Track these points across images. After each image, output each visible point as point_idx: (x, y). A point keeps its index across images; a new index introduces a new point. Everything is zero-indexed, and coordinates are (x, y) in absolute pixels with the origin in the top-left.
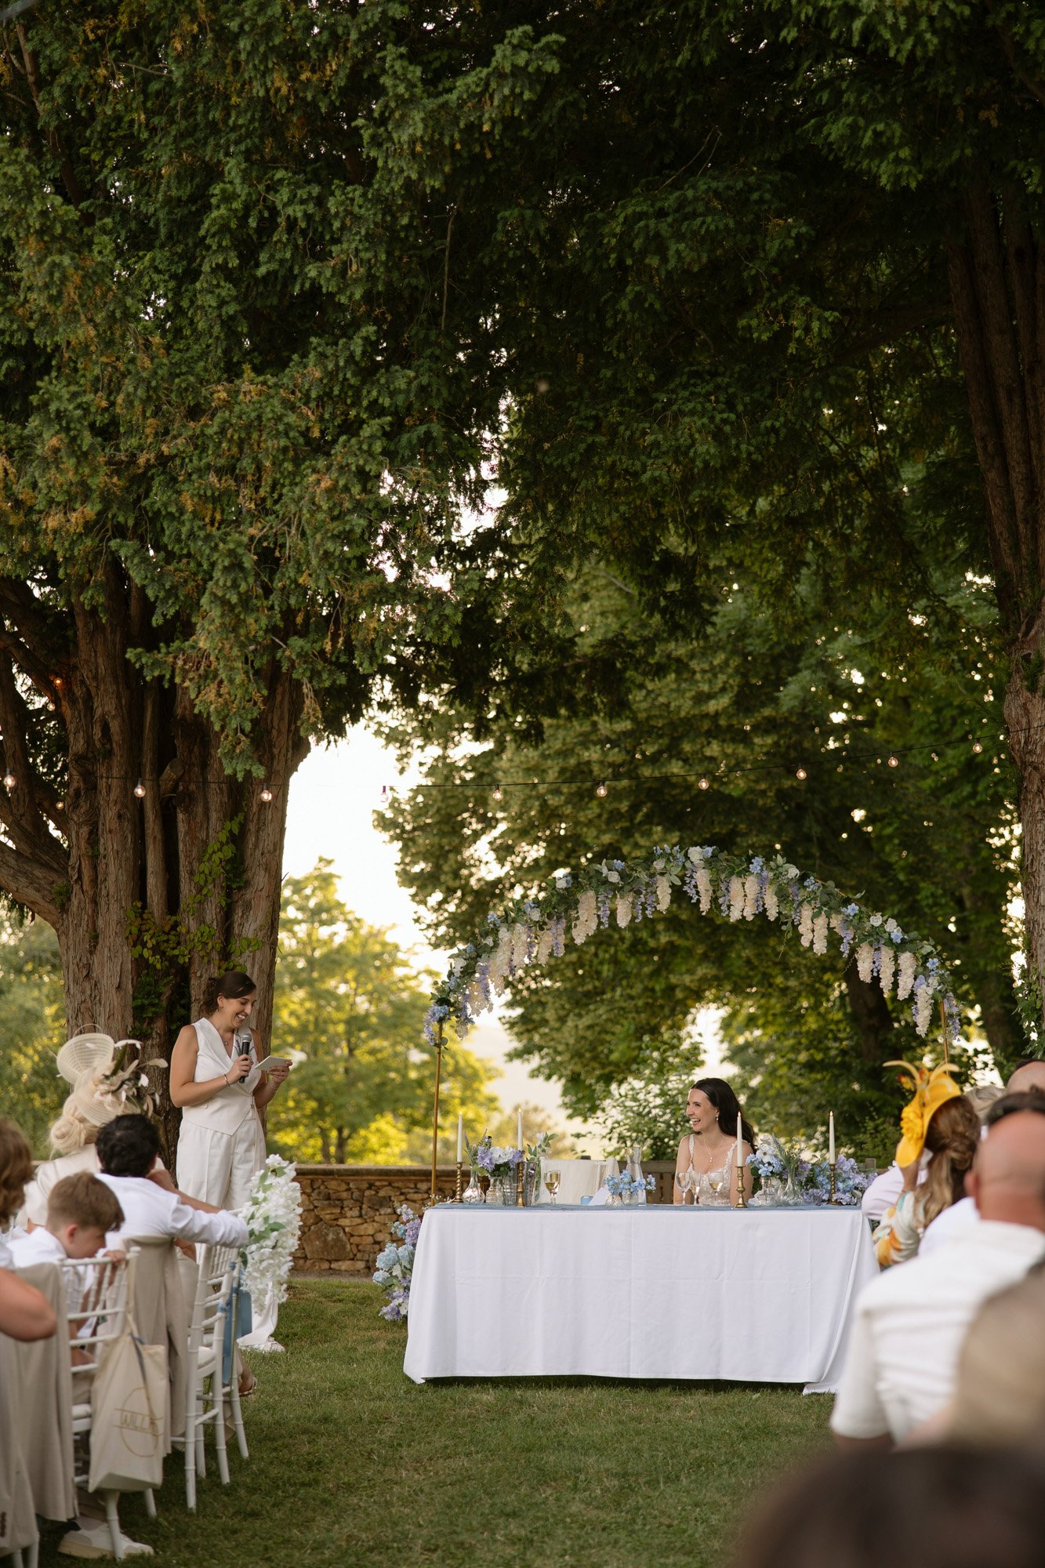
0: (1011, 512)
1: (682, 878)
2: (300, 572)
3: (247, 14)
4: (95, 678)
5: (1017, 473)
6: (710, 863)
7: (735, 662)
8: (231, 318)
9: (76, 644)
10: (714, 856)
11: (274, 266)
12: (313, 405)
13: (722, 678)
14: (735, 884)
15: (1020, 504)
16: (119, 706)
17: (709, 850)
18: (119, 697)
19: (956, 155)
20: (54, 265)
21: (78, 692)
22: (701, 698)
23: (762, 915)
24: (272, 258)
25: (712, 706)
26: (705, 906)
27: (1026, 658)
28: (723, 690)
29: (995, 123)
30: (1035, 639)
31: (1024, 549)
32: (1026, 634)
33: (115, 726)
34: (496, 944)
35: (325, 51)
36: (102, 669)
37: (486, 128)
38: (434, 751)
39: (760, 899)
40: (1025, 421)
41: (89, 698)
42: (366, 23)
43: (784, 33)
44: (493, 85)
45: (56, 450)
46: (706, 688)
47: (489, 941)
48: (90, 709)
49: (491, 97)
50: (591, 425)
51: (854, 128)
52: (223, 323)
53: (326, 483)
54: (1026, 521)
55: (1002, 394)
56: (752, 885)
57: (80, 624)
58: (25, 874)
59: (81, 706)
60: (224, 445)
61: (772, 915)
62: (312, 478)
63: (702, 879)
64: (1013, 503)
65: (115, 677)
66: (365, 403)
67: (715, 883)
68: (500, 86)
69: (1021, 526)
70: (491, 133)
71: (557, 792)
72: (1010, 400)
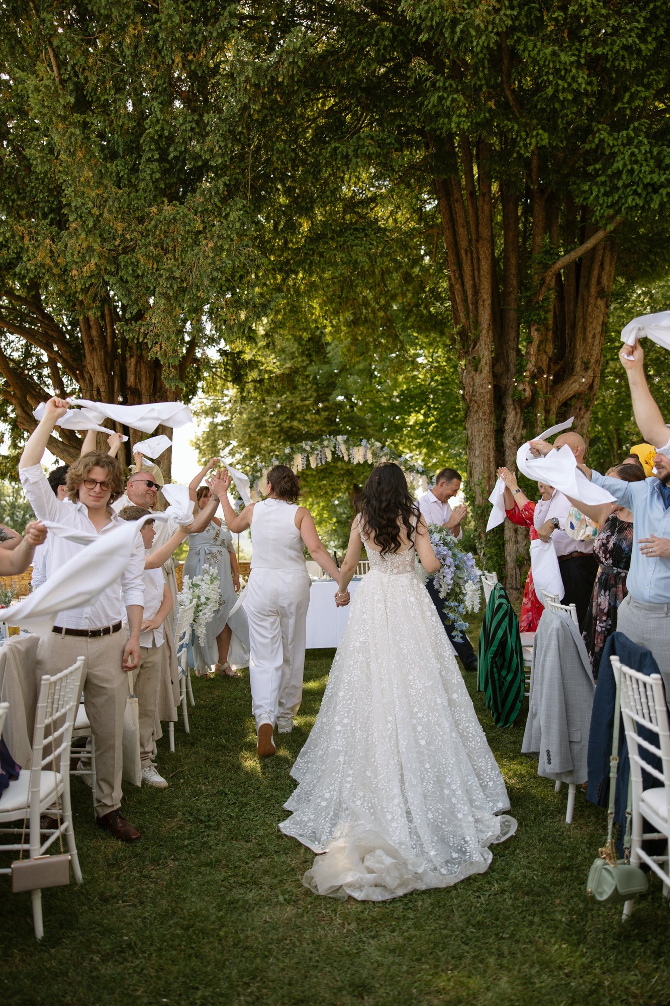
0: (465, 300)
1: (335, 447)
2: (198, 290)
3: (163, 20)
4: (93, 370)
5: (469, 284)
6: (346, 442)
7: (315, 387)
8: (157, 180)
9: (85, 357)
10: (348, 439)
11: (177, 154)
12: (199, 215)
13: (310, 393)
14: (356, 449)
15: (470, 297)
16: (104, 381)
17: (345, 437)
18: (104, 378)
19: (482, 116)
20: (72, 133)
21: (87, 376)
22: (303, 399)
23: (366, 462)
24: (175, 150)
25: (307, 402)
26: (346, 458)
27: (474, 358)
28: (311, 396)
29: (494, 107)
30: (478, 351)
31: (471, 315)
32: (473, 348)
33: (102, 389)
34: (261, 475)
35: (200, 45)
36: (96, 366)
37: (280, 80)
38: (209, 419)
39: (365, 456)
40: (472, 263)
41: (91, 379)
42: (221, 28)
43: (421, 37)
44: (284, 57)
45: (76, 229)
46: (304, 396)
47: (259, 474)
48: (91, 383)
49: (283, 64)
50: (311, 252)
51: (441, 99)
52: (153, 183)
53: (211, 245)
54: (472, 304)
55: (463, 252)
56: (362, 449)
57: (86, 347)
58: (67, 451)
59: (87, 381)
60: (158, 233)
61: (370, 462)
62: (204, 242)
63: (343, 448)
64: (467, 297)
65: (102, 370)
66: (223, 215)
67: (348, 450)
68: (288, 58)
69: (470, 306)
70: (283, 82)
71: (254, 432)
72: (466, 255)
